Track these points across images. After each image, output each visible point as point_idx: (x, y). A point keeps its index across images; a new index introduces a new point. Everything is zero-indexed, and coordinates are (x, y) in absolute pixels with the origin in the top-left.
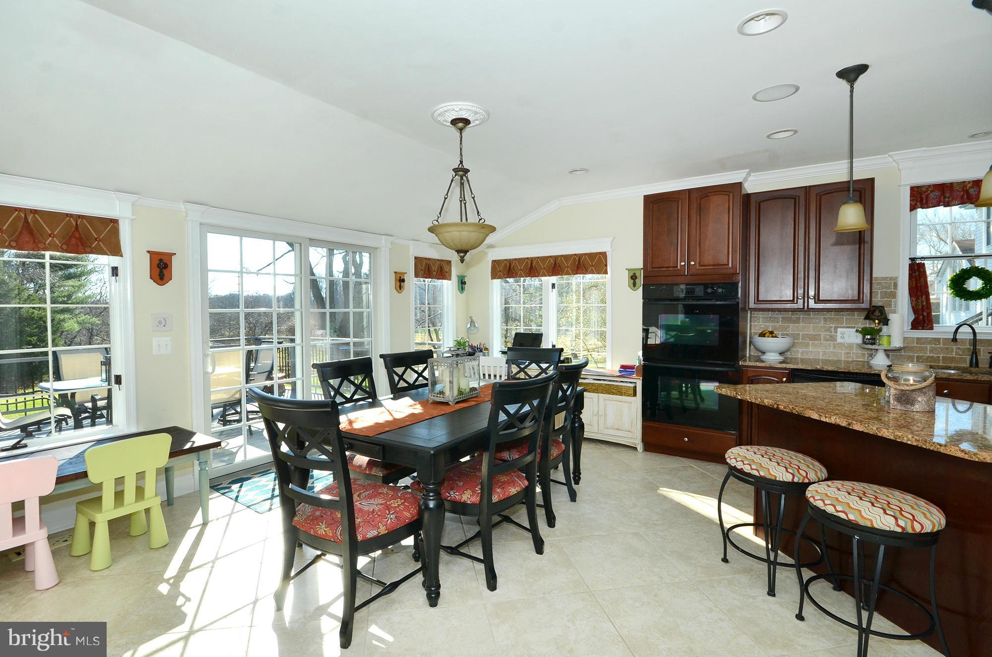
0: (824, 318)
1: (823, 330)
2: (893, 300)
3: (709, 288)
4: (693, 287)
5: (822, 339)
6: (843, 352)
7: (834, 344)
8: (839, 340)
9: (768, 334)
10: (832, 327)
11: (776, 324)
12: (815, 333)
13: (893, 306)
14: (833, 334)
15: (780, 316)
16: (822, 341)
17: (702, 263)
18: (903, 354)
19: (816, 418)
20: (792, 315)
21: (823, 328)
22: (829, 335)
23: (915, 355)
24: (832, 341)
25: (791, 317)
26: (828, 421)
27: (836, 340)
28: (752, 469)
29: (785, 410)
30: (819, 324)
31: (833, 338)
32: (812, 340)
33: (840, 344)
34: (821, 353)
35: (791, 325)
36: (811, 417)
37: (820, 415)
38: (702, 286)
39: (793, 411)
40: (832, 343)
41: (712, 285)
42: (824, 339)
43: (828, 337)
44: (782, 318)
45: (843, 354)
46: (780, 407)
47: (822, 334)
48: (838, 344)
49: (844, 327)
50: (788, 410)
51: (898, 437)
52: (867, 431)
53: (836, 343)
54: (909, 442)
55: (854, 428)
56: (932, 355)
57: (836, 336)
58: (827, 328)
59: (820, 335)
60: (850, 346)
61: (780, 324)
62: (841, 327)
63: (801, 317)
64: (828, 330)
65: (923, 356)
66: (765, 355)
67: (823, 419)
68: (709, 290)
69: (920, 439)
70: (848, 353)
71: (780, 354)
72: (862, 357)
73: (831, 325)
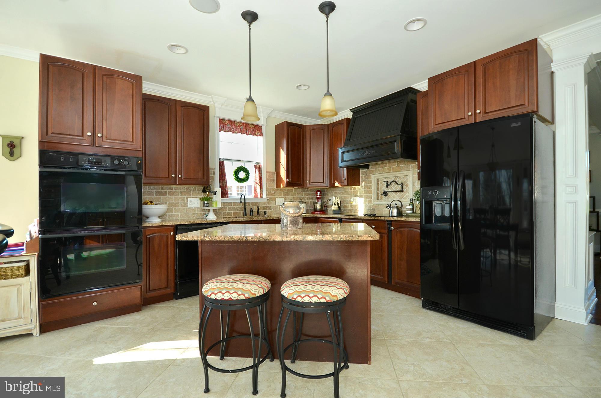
0: (181, 191)
1: (180, 200)
2: (213, 181)
3: (116, 160)
4: (100, 157)
5: (180, 206)
6: (191, 213)
7: (186, 209)
8: (189, 206)
9: (149, 203)
10: (185, 198)
11: (152, 196)
12: (176, 202)
13: (213, 185)
14: (186, 202)
15: (154, 191)
16: (180, 207)
17: (108, 137)
18: (218, 212)
19: (279, 240)
20: (162, 189)
21: (180, 198)
22: (183, 203)
23: (223, 212)
24: (185, 206)
25: (161, 191)
26: (288, 240)
27: (187, 206)
28: (239, 295)
29: (253, 240)
30: (178, 196)
31: (186, 205)
32: (175, 207)
33: (189, 208)
34: (179, 215)
35: (161, 197)
36: (276, 240)
37: (283, 237)
38: (109, 158)
39: (260, 239)
40: (185, 208)
41: (119, 158)
42: (181, 206)
43: (183, 204)
44: (156, 192)
45: (191, 215)
46: (248, 238)
47: (180, 202)
48: (188, 208)
49: (191, 198)
50: (255, 240)
51: (335, 238)
52: (316, 240)
53: (187, 208)
54: (342, 240)
55: (307, 240)
56: (229, 211)
57: (187, 203)
58: (182, 198)
59: (179, 203)
60: (194, 210)
61: (155, 196)
62: (190, 198)
63: (168, 191)
64: (183, 199)
65: (226, 212)
66: (149, 219)
67: (285, 239)
68: (116, 162)
69: (348, 236)
70: (193, 214)
71: (159, 217)
72: (200, 215)
73: (184, 196)
